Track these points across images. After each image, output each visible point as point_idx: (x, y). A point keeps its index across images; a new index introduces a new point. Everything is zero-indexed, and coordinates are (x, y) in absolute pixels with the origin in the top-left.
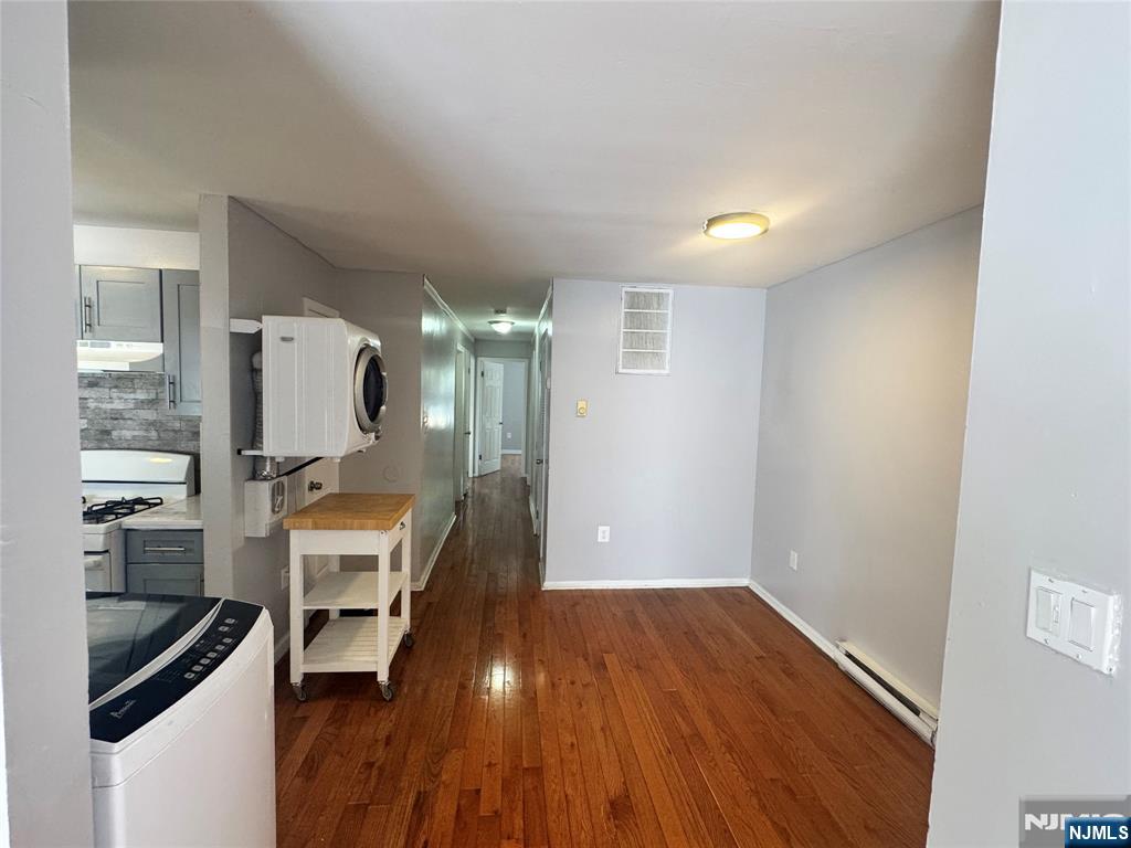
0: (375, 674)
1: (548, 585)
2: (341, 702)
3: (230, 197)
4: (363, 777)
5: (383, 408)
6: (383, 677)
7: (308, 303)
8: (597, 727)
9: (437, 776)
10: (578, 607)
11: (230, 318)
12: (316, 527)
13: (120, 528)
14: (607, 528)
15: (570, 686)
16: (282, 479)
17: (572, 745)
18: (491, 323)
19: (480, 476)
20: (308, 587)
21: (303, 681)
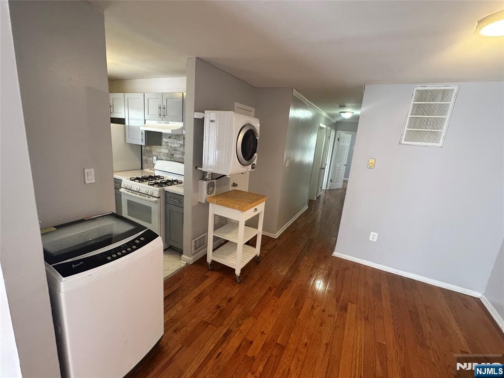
0: (234, 270)
1: (336, 254)
2: (222, 276)
3: (197, 58)
4: (214, 311)
5: (256, 154)
6: (238, 272)
7: (237, 104)
8: (324, 342)
9: (239, 325)
10: (347, 271)
11: (195, 111)
12: (217, 203)
13: (164, 190)
14: (376, 234)
15: (321, 312)
16: (213, 181)
17: (306, 344)
18: (341, 113)
19: (330, 190)
20: (216, 228)
21: (211, 262)
